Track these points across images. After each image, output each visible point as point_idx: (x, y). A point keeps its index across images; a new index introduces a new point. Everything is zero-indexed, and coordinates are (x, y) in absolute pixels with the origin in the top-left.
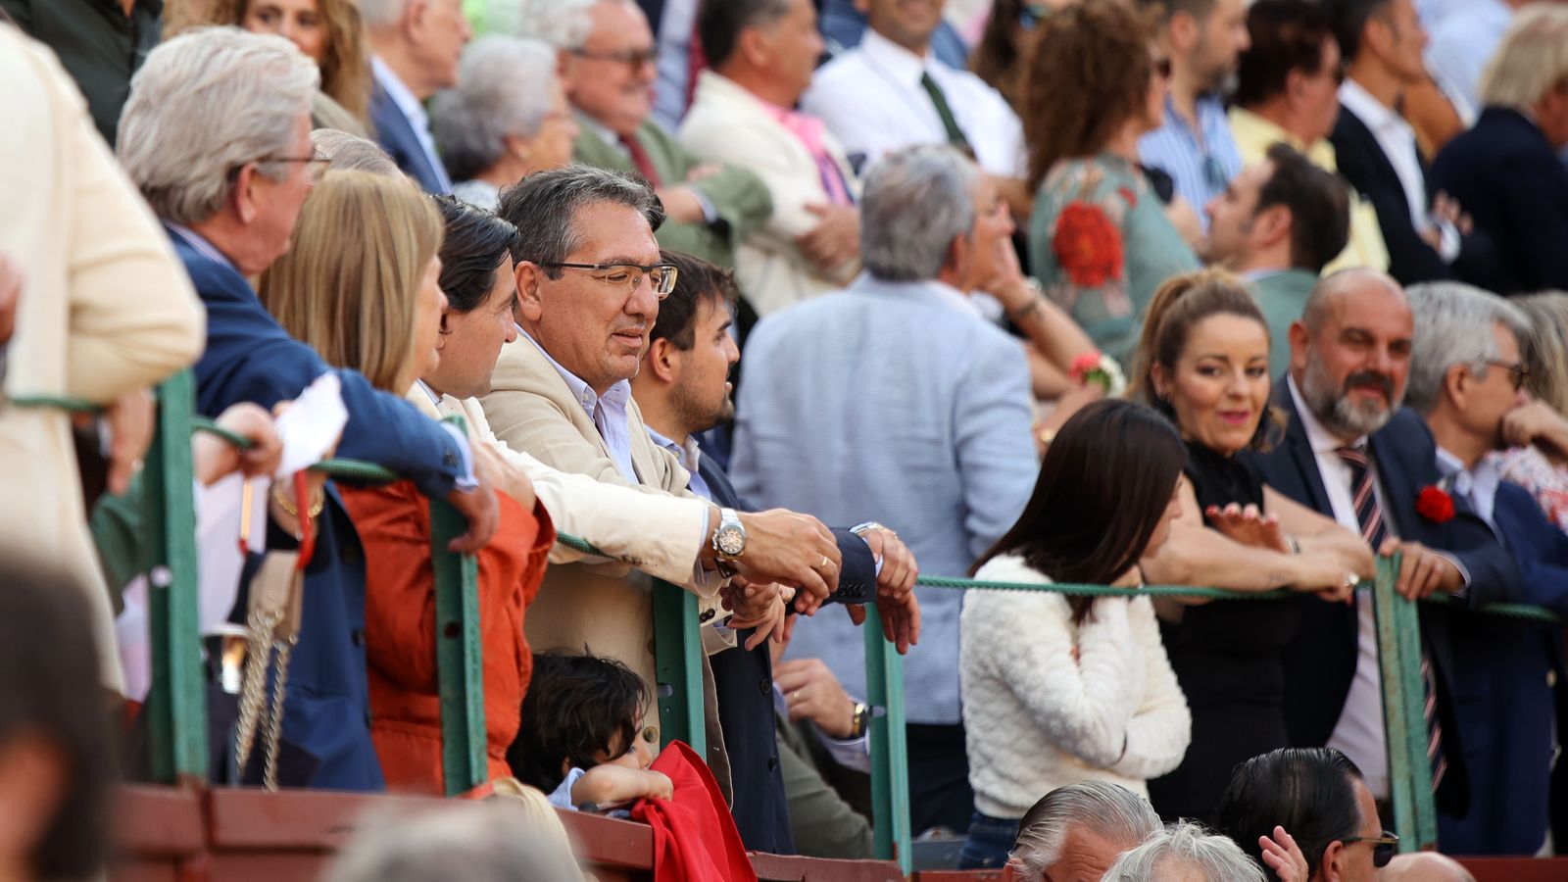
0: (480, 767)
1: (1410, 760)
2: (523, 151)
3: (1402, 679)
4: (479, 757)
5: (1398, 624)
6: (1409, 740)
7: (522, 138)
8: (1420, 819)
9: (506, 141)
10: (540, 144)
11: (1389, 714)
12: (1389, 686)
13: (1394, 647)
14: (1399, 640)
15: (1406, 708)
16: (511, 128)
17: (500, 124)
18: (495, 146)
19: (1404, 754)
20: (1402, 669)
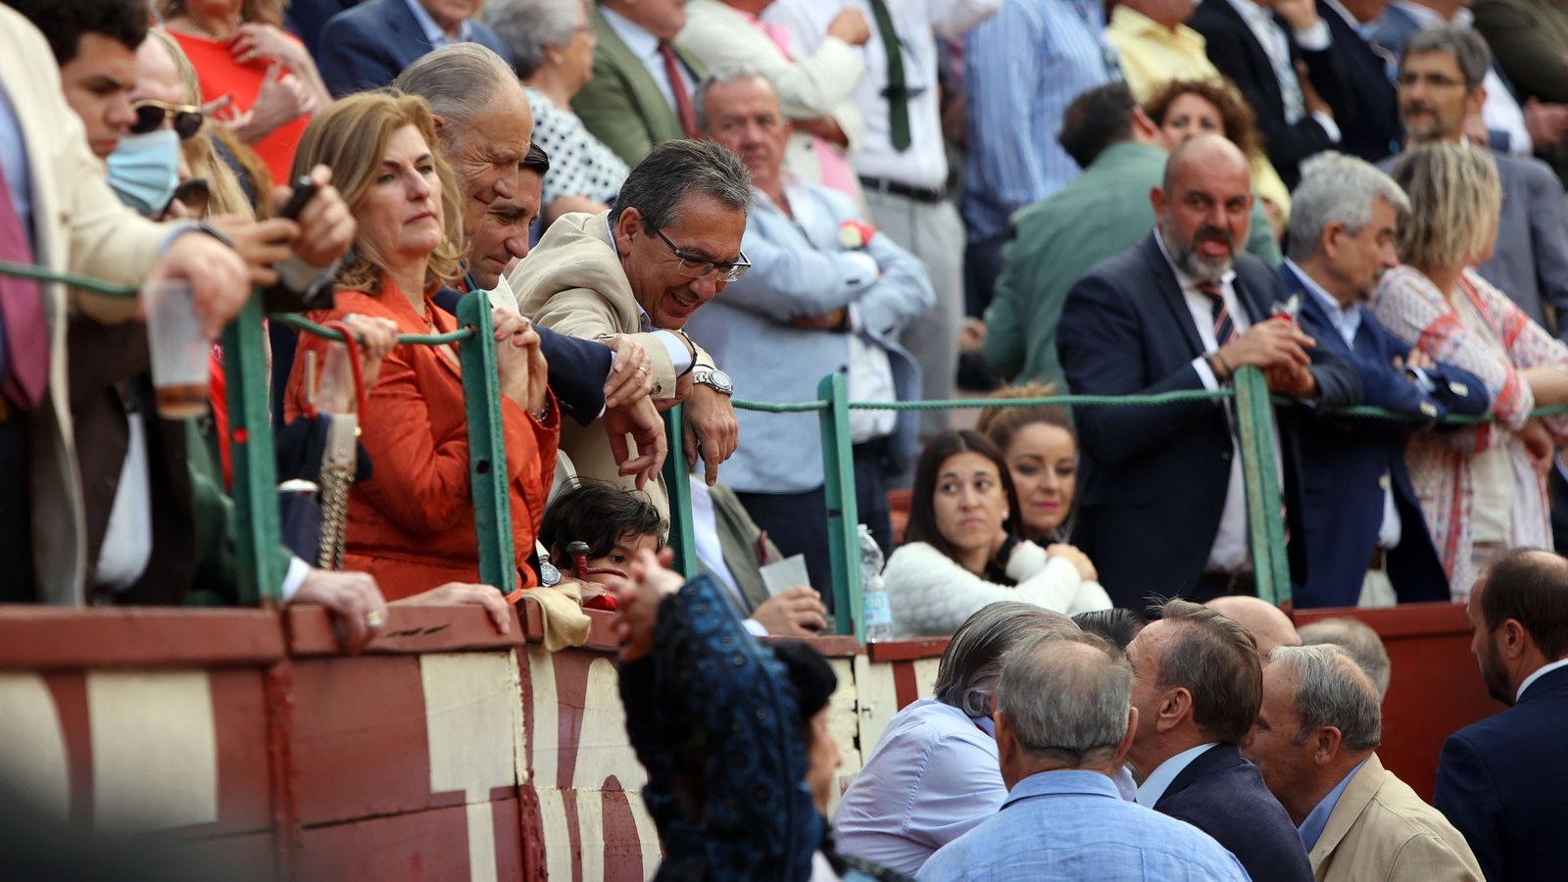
0: (510, 578)
1: (1268, 535)
2: (558, 58)
3: (1260, 469)
4: (509, 569)
5: (1256, 425)
6: (1267, 518)
7: (556, 47)
8: (1278, 582)
9: (544, 47)
10: (571, 53)
11: (1250, 497)
12: (1249, 475)
13: (1253, 443)
14: (1257, 438)
15: (1263, 492)
16: (549, 38)
17: (541, 33)
18: (537, 52)
19: (1263, 529)
20: (1260, 461)
